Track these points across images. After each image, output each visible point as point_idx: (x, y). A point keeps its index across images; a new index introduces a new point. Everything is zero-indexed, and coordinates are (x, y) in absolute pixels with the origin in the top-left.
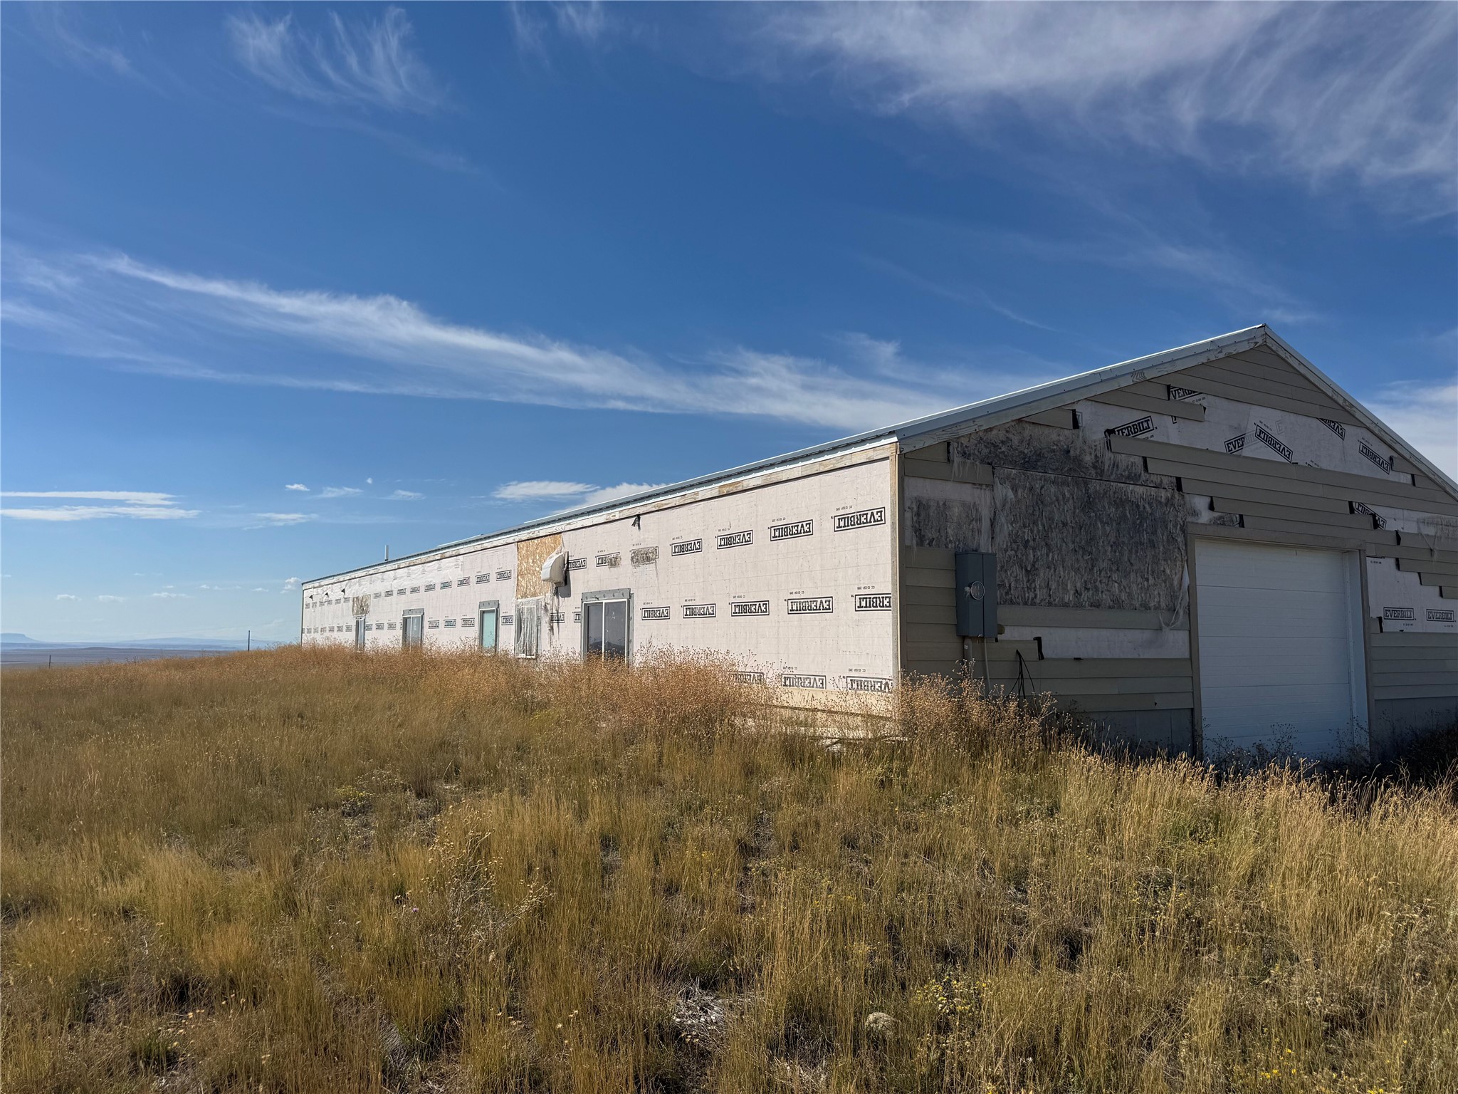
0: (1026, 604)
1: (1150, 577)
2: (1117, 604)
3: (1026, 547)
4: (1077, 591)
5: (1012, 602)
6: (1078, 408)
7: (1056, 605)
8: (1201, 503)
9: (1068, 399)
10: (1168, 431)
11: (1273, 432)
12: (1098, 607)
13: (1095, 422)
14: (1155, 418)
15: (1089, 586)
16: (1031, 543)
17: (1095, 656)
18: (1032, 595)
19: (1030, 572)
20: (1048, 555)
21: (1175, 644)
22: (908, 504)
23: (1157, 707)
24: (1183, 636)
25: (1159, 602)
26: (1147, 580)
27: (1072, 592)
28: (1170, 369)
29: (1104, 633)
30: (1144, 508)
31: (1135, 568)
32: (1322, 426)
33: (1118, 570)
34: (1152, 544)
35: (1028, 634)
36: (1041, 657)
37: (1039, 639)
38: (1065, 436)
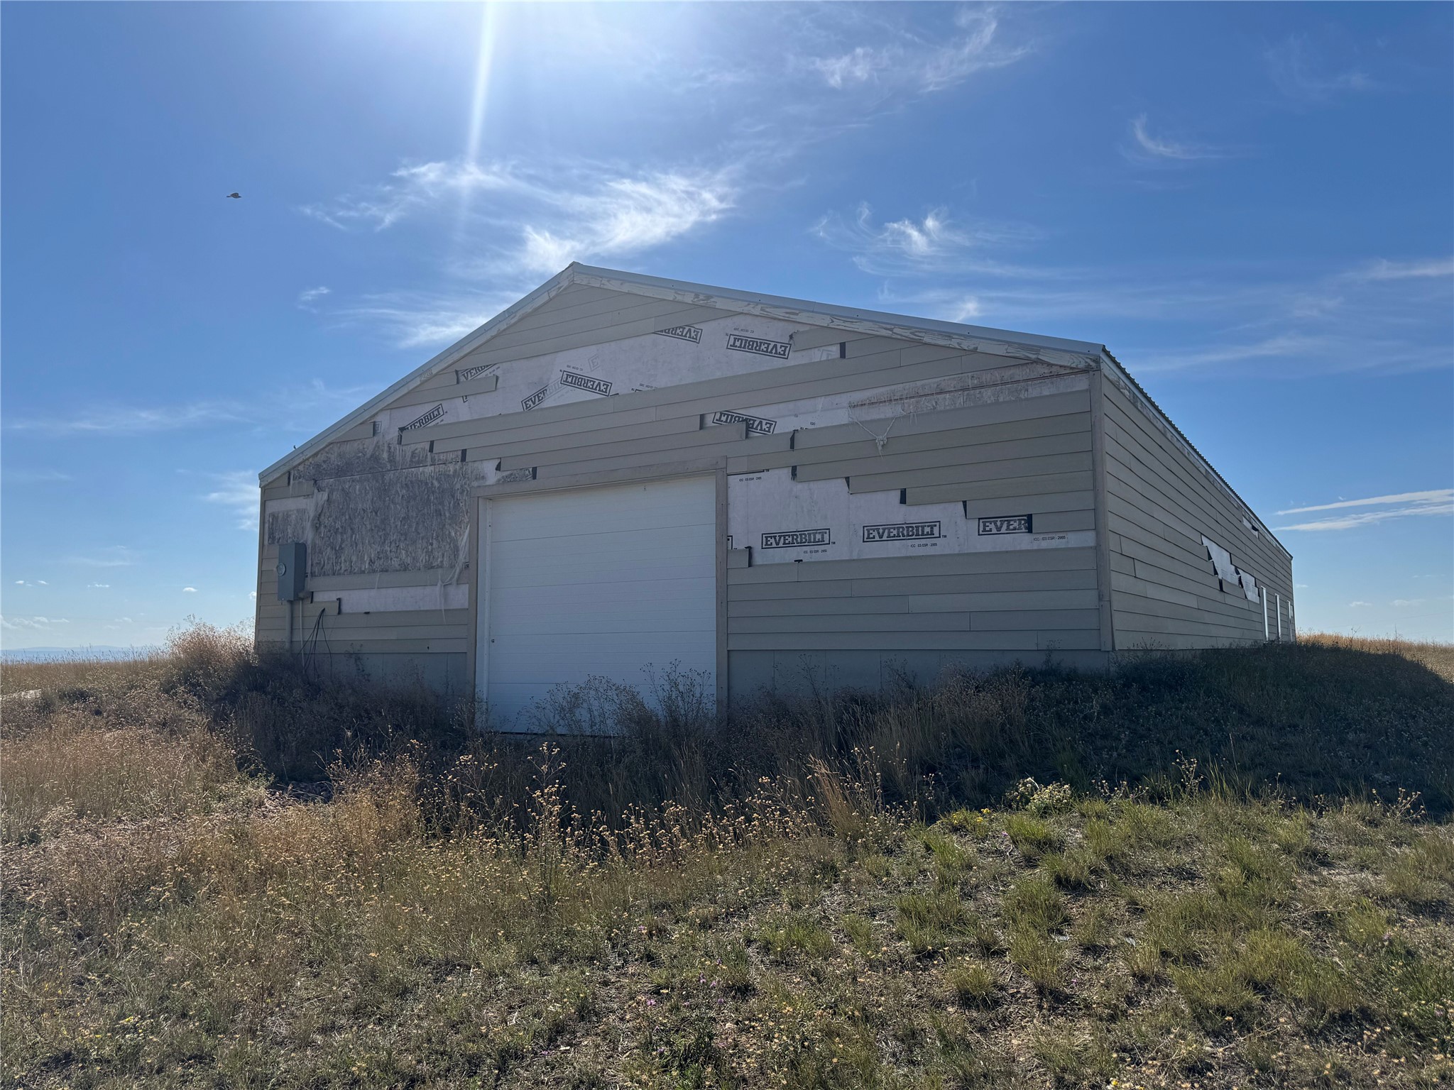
0: (334, 574)
1: (435, 542)
2: (405, 568)
3: (336, 533)
4: (371, 560)
5: (324, 575)
6: (377, 419)
7: (355, 573)
8: (489, 468)
9: (366, 416)
10: (460, 411)
11: (587, 372)
12: (387, 571)
13: (389, 426)
14: (446, 405)
15: (381, 555)
16: (340, 530)
17: (382, 610)
18: (338, 568)
19: (338, 552)
20: (352, 537)
21: (459, 597)
22: (267, 517)
23: (430, 651)
24: (465, 588)
25: (442, 562)
26: (432, 544)
27: (368, 562)
28: (456, 356)
29: (390, 591)
30: (432, 484)
31: (421, 535)
32: (660, 338)
33: (405, 539)
34: (438, 513)
35: (333, 596)
36: (340, 612)
37: (339, 600)
38: (369, 445)
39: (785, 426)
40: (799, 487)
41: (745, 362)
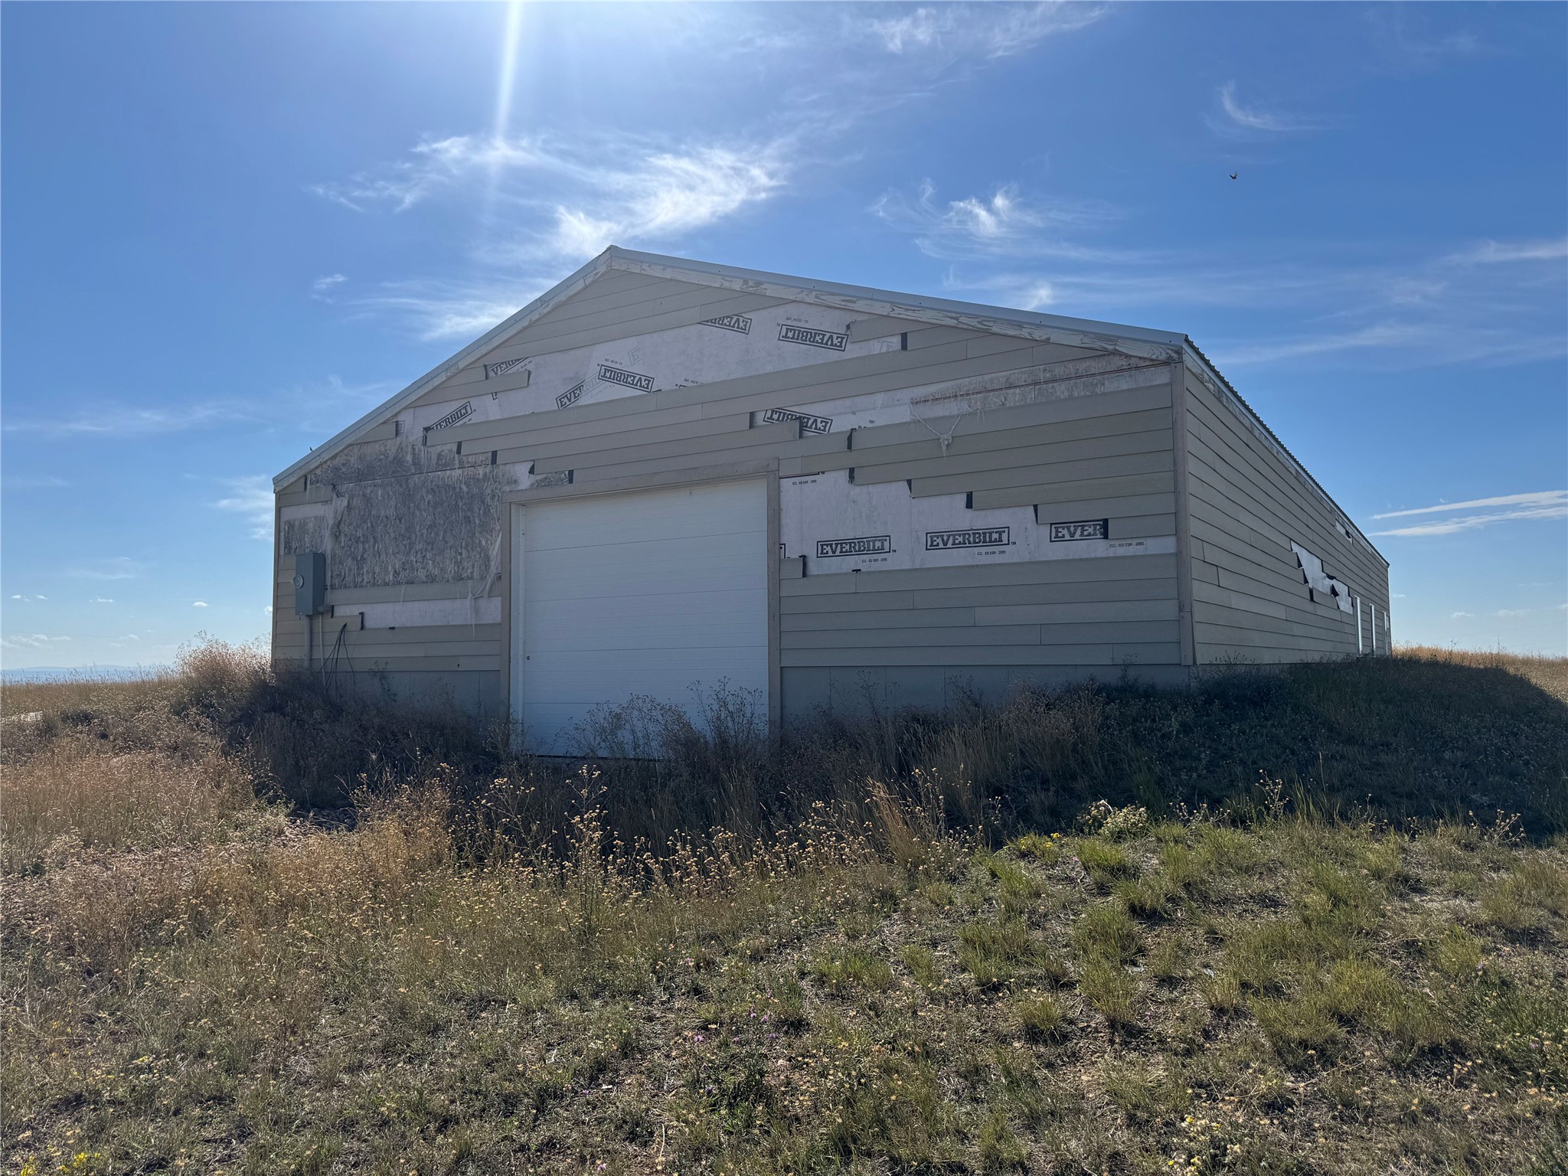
0: (356, 586)
1: (464, 551)
2: (431, 579)
3: (357, 542)
4: (396, 572)
5: (345, 587)
6: (399, 418)
7: (378, 586)
8: (521, 471)
9: (388, 414)
10: (489, 409)
11: (626, 366)
12: (413, 583)
13: (413, 425)
14: (474, 403)
15: (407, 566)
16: (362, 539)
17: (408, 625)
18: (360, 580)
19: (360, 562)
20: (374, 546)
21: (492, 611)
22: (282, 525)
23: (460, 669)
24: (497, 602)
25: (472, 573)
26: (461, 554)
27: (392, 573)
28: (484, 349)
29: (416, 604)
30: (460, 489)
31: (450, 544)
32: (707, 329)
33: (432, 549)
34: (468, 520)
35: (355, 610)
36: (362, 628)
37: (362, 614)
38: (392, 447)
39: (842, 424)
40: (856, 491)
41: (797, 355)
